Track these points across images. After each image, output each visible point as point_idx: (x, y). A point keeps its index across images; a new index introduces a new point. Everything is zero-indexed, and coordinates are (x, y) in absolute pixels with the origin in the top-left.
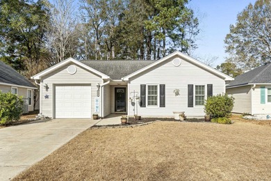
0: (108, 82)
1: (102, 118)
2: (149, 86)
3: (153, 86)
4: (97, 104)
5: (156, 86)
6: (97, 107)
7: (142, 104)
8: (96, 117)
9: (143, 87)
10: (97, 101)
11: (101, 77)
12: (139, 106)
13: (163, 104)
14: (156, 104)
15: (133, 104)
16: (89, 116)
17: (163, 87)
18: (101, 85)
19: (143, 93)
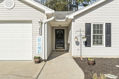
0: (53, 18)
1: (45, 61)
2: (94, 25)
3: (98, 25)
4: (39, 44)
5: (102, 25)
6: (39, 48)
7: (87, 44)
8: (38, 60)
9: (88, 26)
10: (39, 40)
11: (43, 12)
12: (83, 46)
13: (108, 44)
14: (101, 44)
15: (77, 43)
16: (31, 58)
17: (108, 26)
18: (44, 22)
19: (88, 32)
